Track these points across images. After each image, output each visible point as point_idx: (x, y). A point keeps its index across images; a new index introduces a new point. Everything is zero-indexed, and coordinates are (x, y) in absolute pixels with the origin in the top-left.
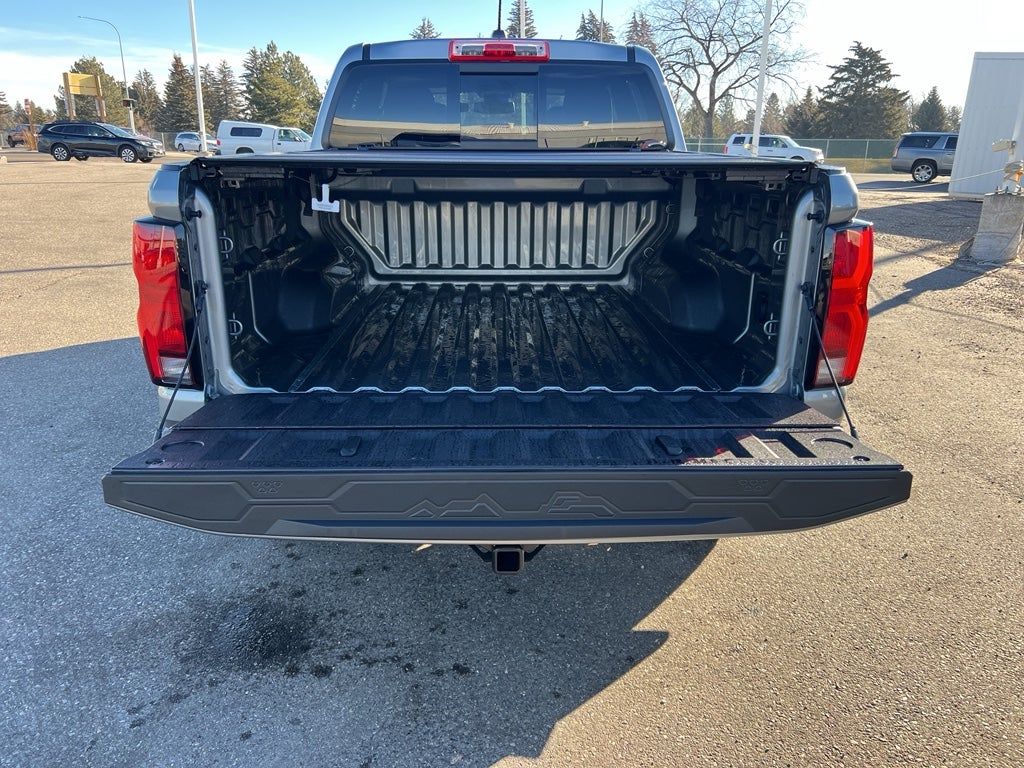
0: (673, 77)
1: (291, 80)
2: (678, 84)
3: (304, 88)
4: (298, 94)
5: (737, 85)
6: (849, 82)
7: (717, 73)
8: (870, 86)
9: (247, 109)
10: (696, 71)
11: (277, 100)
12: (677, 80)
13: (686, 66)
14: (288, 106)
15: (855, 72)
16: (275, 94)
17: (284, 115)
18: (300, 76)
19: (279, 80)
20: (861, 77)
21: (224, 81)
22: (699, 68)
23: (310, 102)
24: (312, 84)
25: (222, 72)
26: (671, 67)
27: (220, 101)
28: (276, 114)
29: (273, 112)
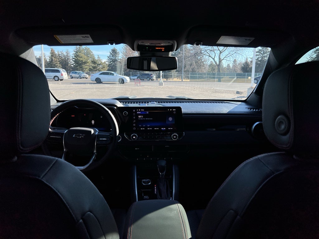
0: (207, 54)
1: (87, 55)
2: (208, 56)
3: (91, 58)
4: (88, 59)
5: (227, 56)
6: (259, 56)
7: (221, 53)
8: (265, 57)
9: (74, 64)
10: (214, 52)
11: (82, 61)
12: (208, 55)
13: (211, 51)
14: (85, 63)
15: (261, 53)
16: (81, 59)
17: (84, 65)
18: (90, 54)
19: (83, 55)
20: (263, 54)
21: (67, 56)
22: (215, 51)
23: (92, 62)
24: (93, 56)
25: (67, 53)
26: (206, 51)
27: (66, 62)
28: (82, 65)
29: (80, 64)
